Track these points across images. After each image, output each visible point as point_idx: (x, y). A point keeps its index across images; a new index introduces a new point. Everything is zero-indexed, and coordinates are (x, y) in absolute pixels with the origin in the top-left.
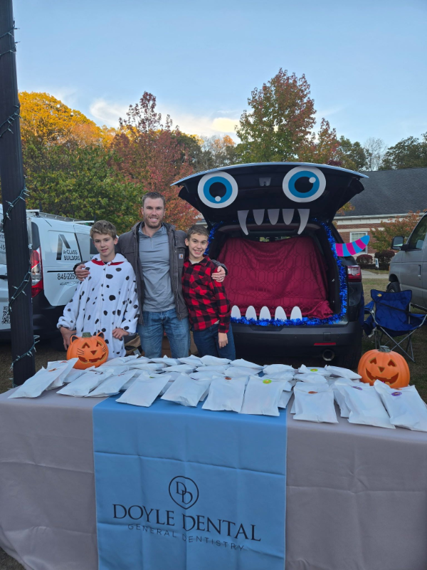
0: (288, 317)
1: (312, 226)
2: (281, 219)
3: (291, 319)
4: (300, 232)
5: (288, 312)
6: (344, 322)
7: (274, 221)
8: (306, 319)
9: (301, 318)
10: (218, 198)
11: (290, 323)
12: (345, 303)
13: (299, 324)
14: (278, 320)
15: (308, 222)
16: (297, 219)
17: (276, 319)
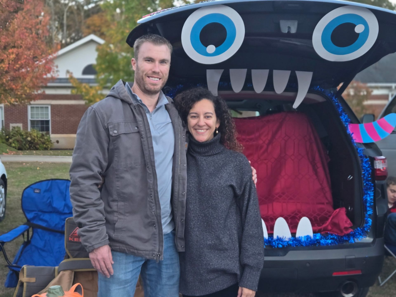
0: (293, 234)
1: (314, 97)
2: (270, 85)
3: (297, 236)
4: (296, 105)
5: (293, 226)
6: (368, 239)
7: (259, 87)
8: (318, 236)
9: (311, 234)
10: (211, 48)
11: (296, 244)
12: (370, 212)
13: (311, 244)
14: (279, 239)
15: (310, 91)
16: (293, 86)
17: (275, 237)
